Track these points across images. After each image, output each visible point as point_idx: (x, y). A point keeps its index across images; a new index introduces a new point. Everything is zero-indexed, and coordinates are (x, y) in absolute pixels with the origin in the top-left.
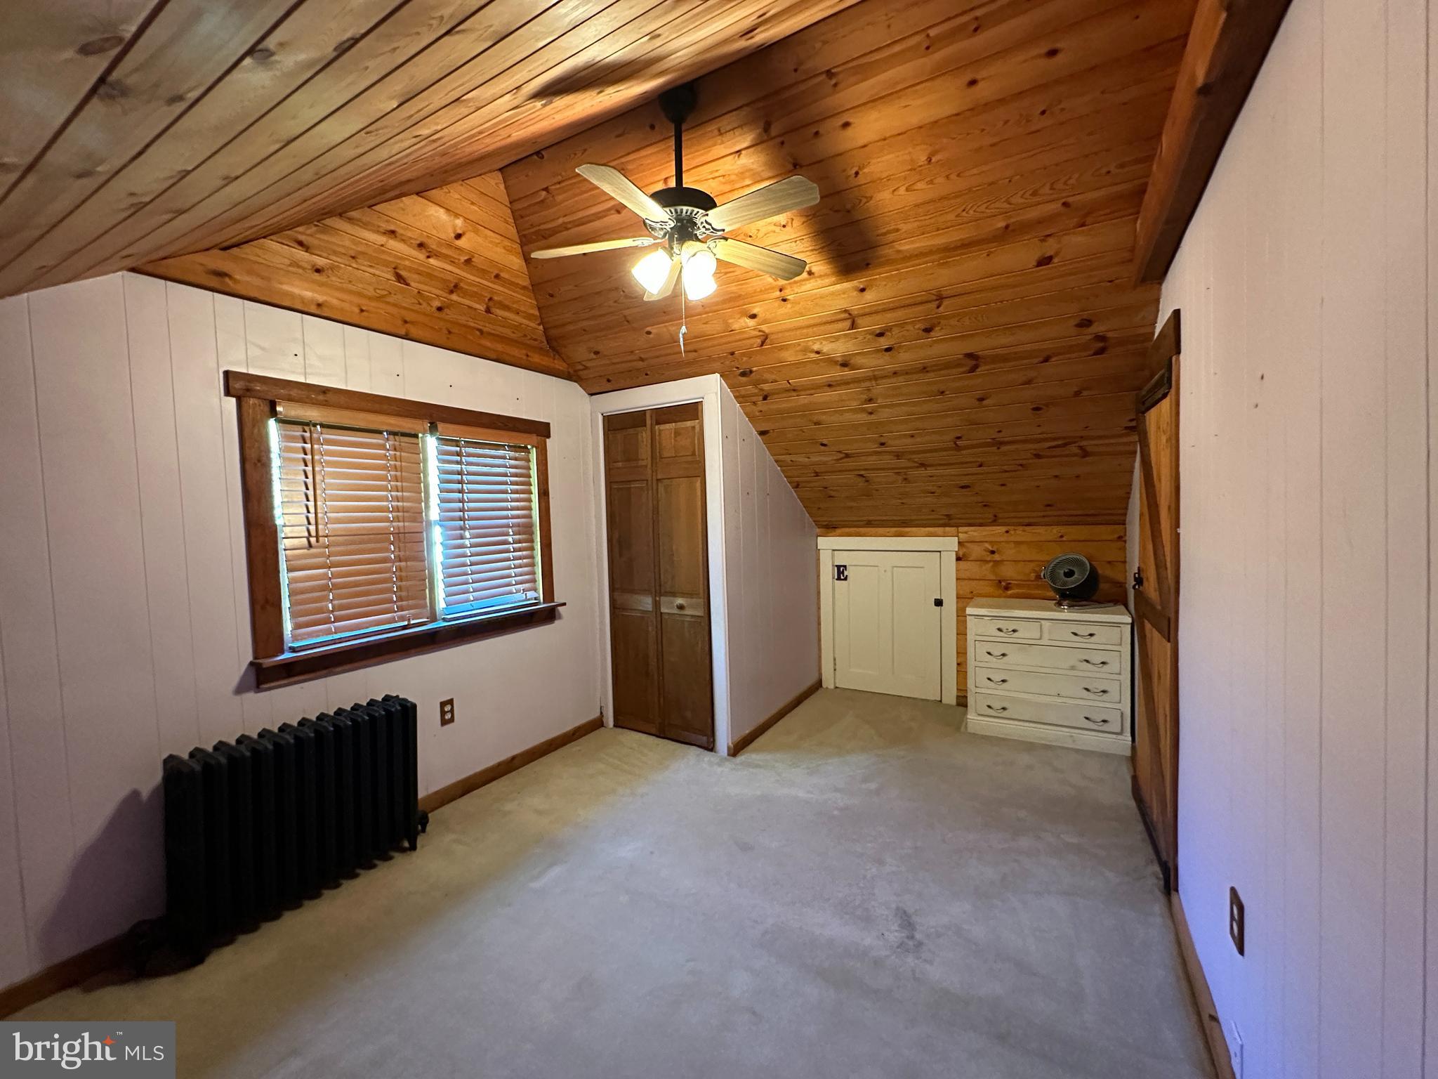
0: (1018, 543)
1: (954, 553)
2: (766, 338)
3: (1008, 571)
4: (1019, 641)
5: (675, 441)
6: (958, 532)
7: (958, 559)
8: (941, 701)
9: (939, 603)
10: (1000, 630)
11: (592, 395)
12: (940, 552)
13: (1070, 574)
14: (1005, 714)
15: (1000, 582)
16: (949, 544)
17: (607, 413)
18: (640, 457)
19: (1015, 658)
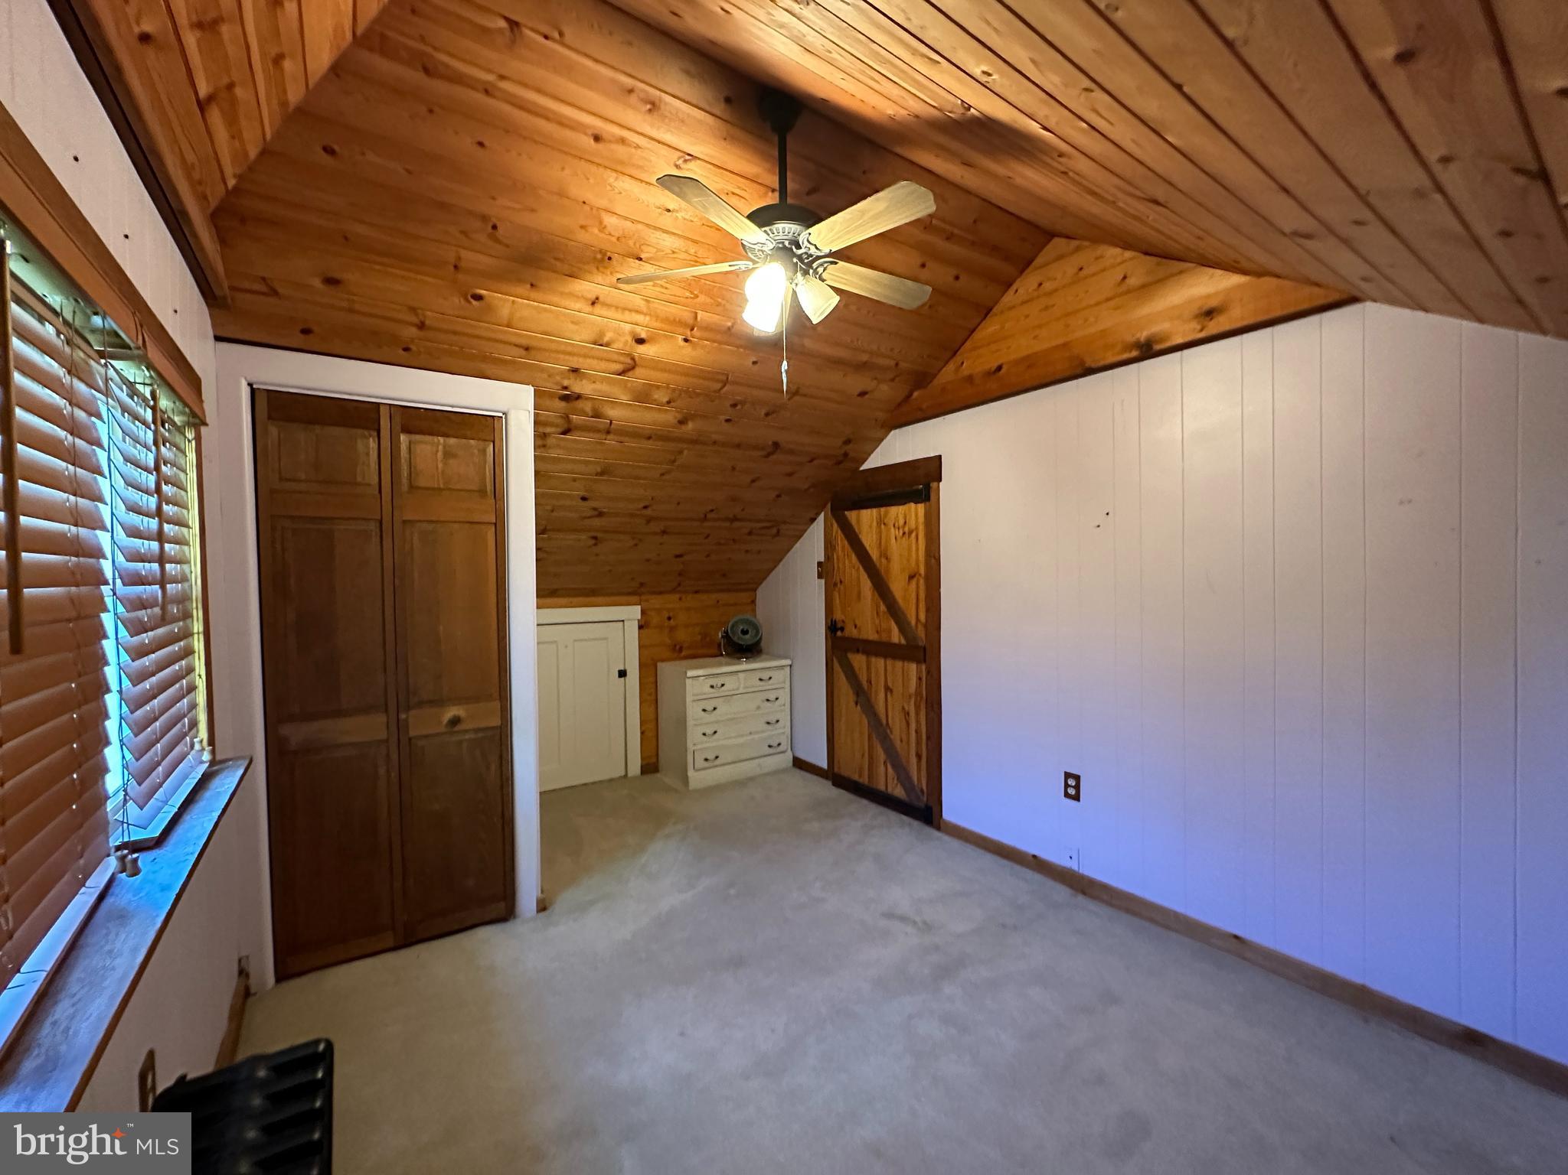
0: (688, 609)
1: (637, 622)
2: (633, 368)
3: (682, 635)
4: (727, 694)
5: (445, 464)
6: (641, 600)
7: (640, 627)
8: (626, 775)
9: (622, 674)
10: (712, 687)
11: (218, 339)
12: (623, 621)
13: (745, 632)
14: (718, 762)
15: (675, 646)
16: (634, 612)
17: (262, 383)
18: (359, 479)
19: (723, 709)
